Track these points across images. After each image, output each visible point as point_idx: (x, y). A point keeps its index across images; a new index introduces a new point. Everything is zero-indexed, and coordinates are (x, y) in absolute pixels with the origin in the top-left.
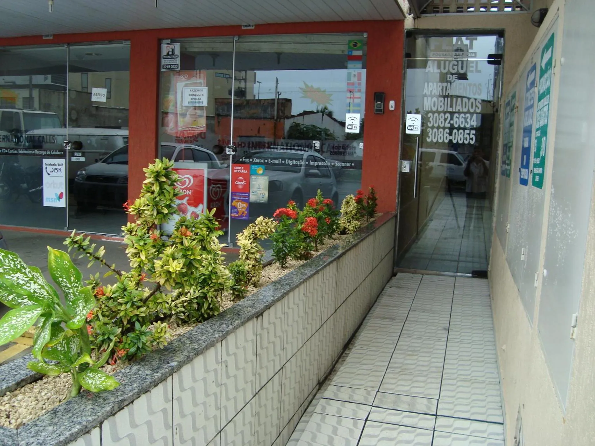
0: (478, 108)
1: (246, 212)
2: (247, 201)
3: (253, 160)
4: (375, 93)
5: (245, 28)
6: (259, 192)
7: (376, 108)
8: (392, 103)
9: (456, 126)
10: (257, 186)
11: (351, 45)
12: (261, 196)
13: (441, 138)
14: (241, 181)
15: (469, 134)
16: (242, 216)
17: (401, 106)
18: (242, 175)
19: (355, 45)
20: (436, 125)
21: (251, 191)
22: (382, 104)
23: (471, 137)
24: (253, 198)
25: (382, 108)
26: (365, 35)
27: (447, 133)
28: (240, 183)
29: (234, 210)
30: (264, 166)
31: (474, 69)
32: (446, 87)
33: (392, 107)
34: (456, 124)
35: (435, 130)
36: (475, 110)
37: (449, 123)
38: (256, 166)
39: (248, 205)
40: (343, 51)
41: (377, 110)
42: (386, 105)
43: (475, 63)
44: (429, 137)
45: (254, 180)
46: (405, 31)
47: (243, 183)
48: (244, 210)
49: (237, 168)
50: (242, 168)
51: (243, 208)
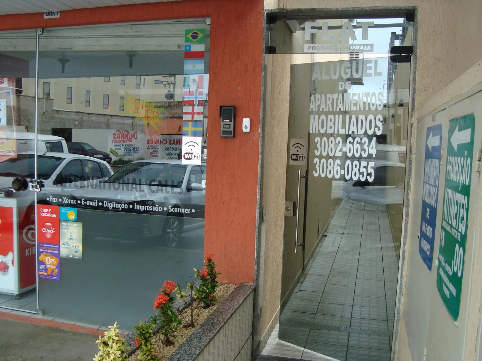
0: (379, 129)
1: (57, 270)
2: (57, 255)
3: (63, 200)
4: (221, 107)
5: (48, 17)
6: (71, 245)
7: (222, 129)
8: (246, 122)
9: (350, 155)
10: (68, 236)
11: (189, 36)
12: (74, 250)
13: (330, 171)
14: (49, 228)
15: (366, 167)
16: (51, 275)
17: (260, 125)
18: (50, 220)
19: (195, 37)
20: (324, 154)
21: (61, 243)
22: (232, 124)
23: (369, 172)
24: (64, 252)
25: (232, 129)
26: (208, 21)
27: (338, 165)
28: (48, 231)
29: (42, 267)
30: (76, 209)
31: (372, 71)
32: (337, 99)
33: (246, 128)
34: (350, 152)
35: (324, 160)
36: (375, 132)
37: (341, 150)
38: (67, 208)
39: (58, 260)
40: (179, 47)
41: (224, 132)
42: (237, 125)
43: (373, 62)
44: (316, 170)
45: (64, 227)
46: (266, 13)
47: (52, 231)
48: (54, 267)
49: (44, 210)
50: (50, 211)
51: (52, 265)
